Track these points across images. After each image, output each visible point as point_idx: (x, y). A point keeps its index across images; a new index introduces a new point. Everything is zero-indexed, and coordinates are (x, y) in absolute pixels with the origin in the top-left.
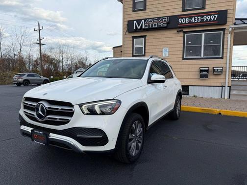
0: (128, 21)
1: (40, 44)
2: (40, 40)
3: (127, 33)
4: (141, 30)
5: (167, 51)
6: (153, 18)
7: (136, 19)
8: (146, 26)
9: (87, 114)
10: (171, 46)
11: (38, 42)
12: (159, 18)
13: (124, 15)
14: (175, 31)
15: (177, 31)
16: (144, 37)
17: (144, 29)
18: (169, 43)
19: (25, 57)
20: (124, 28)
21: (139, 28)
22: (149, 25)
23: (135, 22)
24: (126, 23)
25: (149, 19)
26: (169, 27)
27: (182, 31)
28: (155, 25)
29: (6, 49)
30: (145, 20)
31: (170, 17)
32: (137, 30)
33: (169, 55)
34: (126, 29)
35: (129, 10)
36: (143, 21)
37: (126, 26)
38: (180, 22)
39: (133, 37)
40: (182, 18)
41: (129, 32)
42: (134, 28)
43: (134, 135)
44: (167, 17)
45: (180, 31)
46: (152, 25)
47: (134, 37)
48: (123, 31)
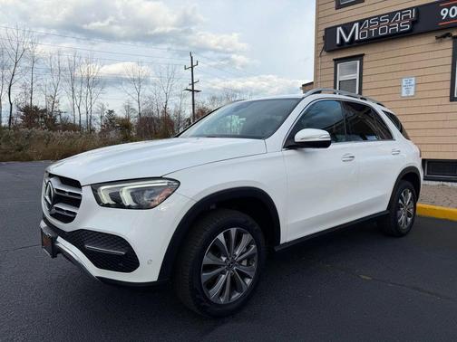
0: (326, 30)
1: (193, 91)
2: (193, 83)
3: (324, 53)
4: (353, 43)
5: (413, 82)
6: (379, 16)
7: (343, 22)
8: (364, 34)
9: (108, 205)
10: (421, 72)
11: (190, 88)
12: (391, 15)
13: (318, 19)
14: (432, 39)
15: (437, 38)
16: (360, 57)
17: (359, 41)
18: (416, 65)
19: (172, 114)
20: (317, 45)
21: (347, 40)
22: (370, 32)
23: (339, 29)
24: (323, 33)
25: (369, 19)
26: (417, 30)
27: (448, 35)
28: (383, 30)
29: (147, 102)
30: (361, 22)
31: (418, 9)
32: (343, 46)
33: (415, 92)
34: (323, 46)
35: (327, 6)
36: (357, 25)
37: (321, 40)
38: (445, 15)
39: (335, 60)
40: (449, 7)
41: (327, 51)
42: (338, 42)
43: (224, 259)
44: (411, 9)
45: (444, 37)
46: (376, 31)
47: (337, 61)
48: (316, 51)
